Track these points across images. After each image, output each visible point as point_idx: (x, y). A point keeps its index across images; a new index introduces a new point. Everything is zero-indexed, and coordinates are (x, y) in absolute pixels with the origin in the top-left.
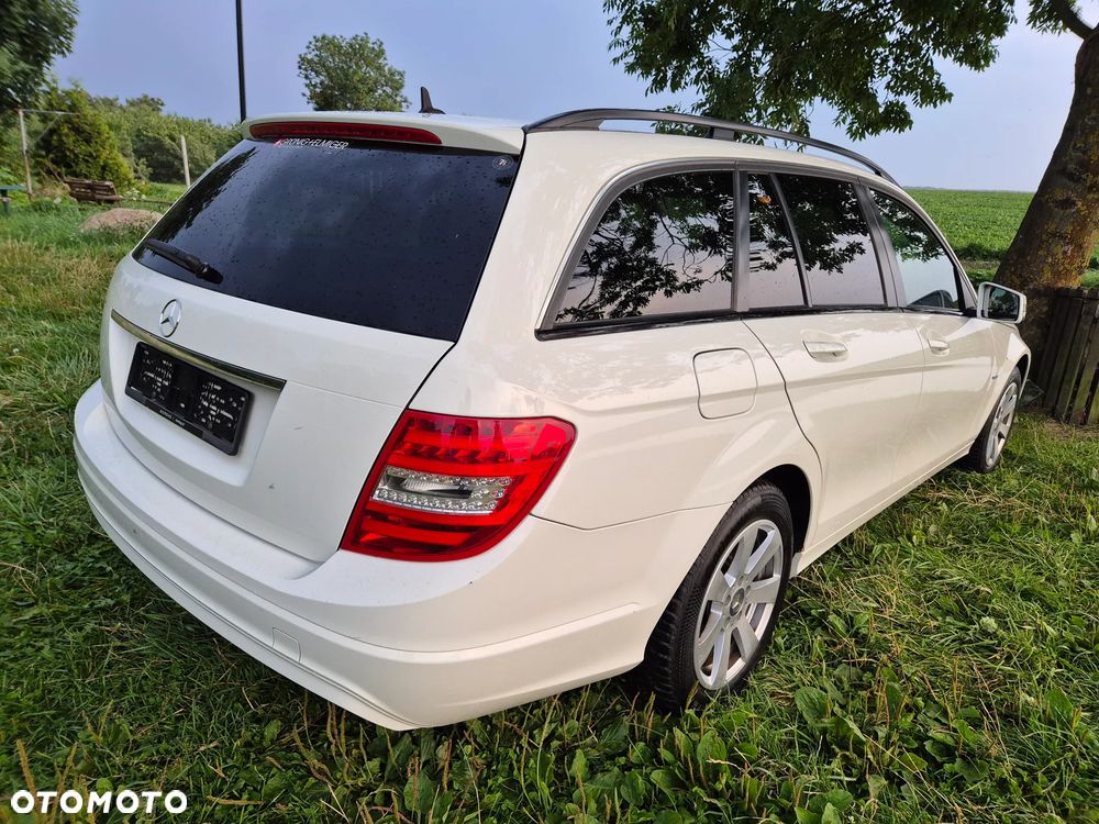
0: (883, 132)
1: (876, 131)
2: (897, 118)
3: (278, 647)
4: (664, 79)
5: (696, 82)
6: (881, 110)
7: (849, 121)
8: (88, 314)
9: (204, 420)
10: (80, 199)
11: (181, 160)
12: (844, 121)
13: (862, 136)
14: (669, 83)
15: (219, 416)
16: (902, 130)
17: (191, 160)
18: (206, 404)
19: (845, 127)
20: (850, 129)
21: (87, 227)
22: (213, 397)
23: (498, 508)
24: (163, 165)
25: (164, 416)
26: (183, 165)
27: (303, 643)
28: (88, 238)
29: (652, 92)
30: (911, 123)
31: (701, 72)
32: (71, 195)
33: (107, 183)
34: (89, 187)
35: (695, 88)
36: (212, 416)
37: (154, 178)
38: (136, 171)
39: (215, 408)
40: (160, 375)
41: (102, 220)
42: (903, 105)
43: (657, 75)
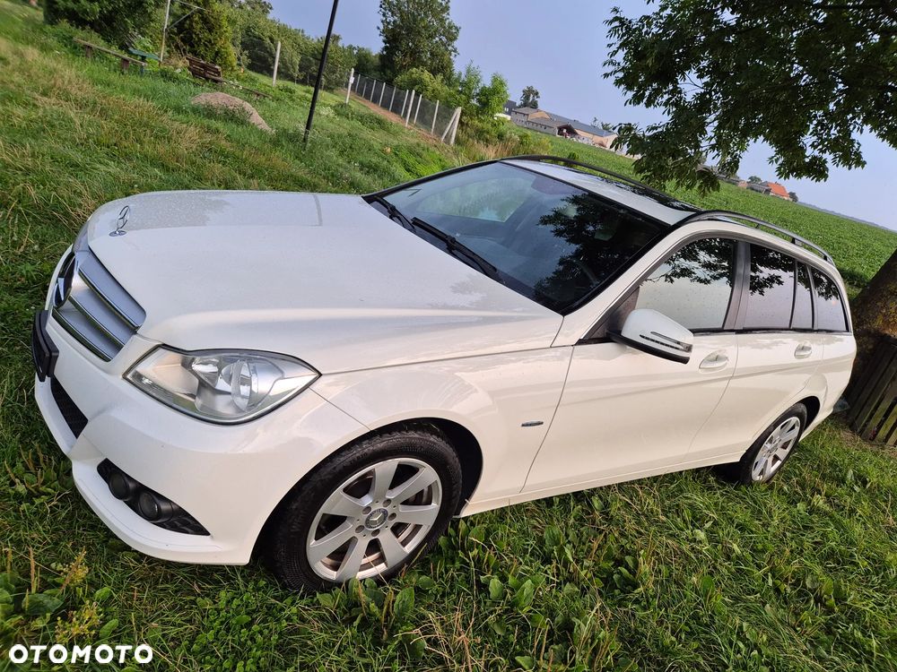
0: (804, 177)
1: (799, 176)
2: (817, 170)
4: (643, 96)
5: (666, 104)
6: (807, 160)
7: (780, 162)
8: (187, 171)
10: (195, 74)
11: (274, 58)
12: (777, 161)
13: (787, 177)
14: (645, 100)
16: (818, 180)
17: (282, 60)
19: (776, 166)
20: (779, 169)
21: (197, 101)
24: (260, 59)
26: (274, 62)
28: (195, 110)
29: (630, 103)
30: (826, 176)
31: (670, 99)
32: (189, 69)
33: (217, 67)
34: (203, 66)
35: (663, 108)
37: (251, 67)
38: (239, 59)
41: (208, 98)
42: (825, 161)
43: (638, 92)
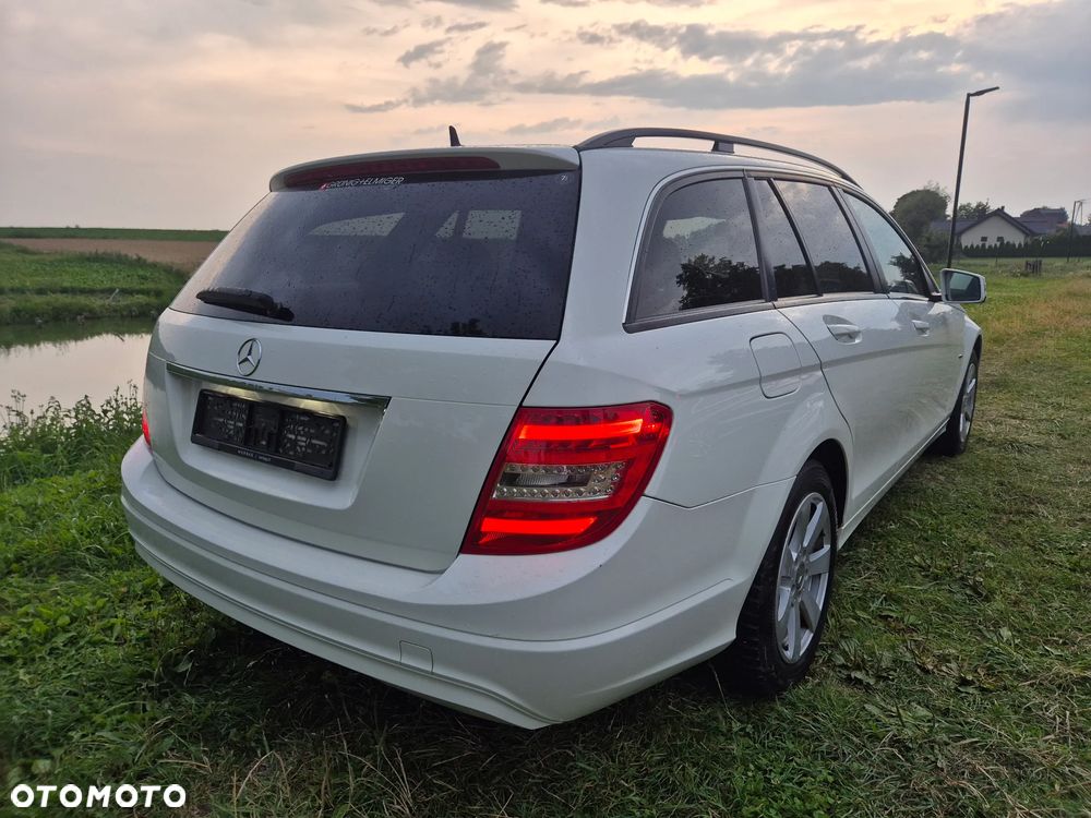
3: (406, 660)
9: (291, 453)
15: (311, 446)
18: (293, 437)
22: (301, 428)
23: (616, 492)
25: (245, 456)
27: (433, 650)
36: (301, 447)
39: (304, 439)
40: (231, 418)
